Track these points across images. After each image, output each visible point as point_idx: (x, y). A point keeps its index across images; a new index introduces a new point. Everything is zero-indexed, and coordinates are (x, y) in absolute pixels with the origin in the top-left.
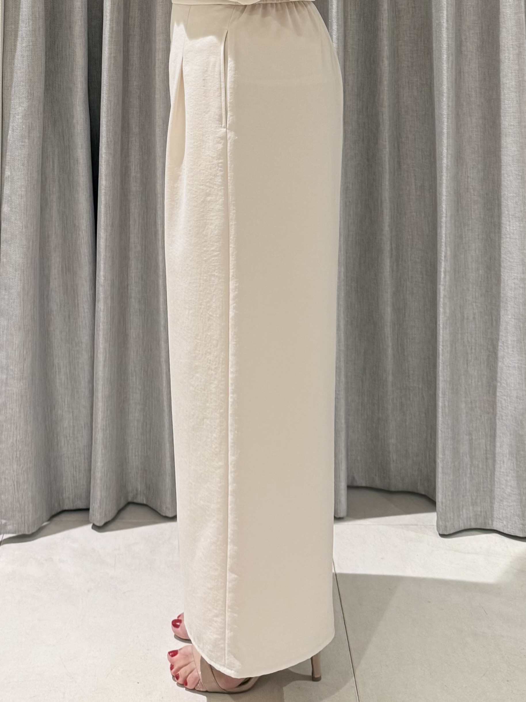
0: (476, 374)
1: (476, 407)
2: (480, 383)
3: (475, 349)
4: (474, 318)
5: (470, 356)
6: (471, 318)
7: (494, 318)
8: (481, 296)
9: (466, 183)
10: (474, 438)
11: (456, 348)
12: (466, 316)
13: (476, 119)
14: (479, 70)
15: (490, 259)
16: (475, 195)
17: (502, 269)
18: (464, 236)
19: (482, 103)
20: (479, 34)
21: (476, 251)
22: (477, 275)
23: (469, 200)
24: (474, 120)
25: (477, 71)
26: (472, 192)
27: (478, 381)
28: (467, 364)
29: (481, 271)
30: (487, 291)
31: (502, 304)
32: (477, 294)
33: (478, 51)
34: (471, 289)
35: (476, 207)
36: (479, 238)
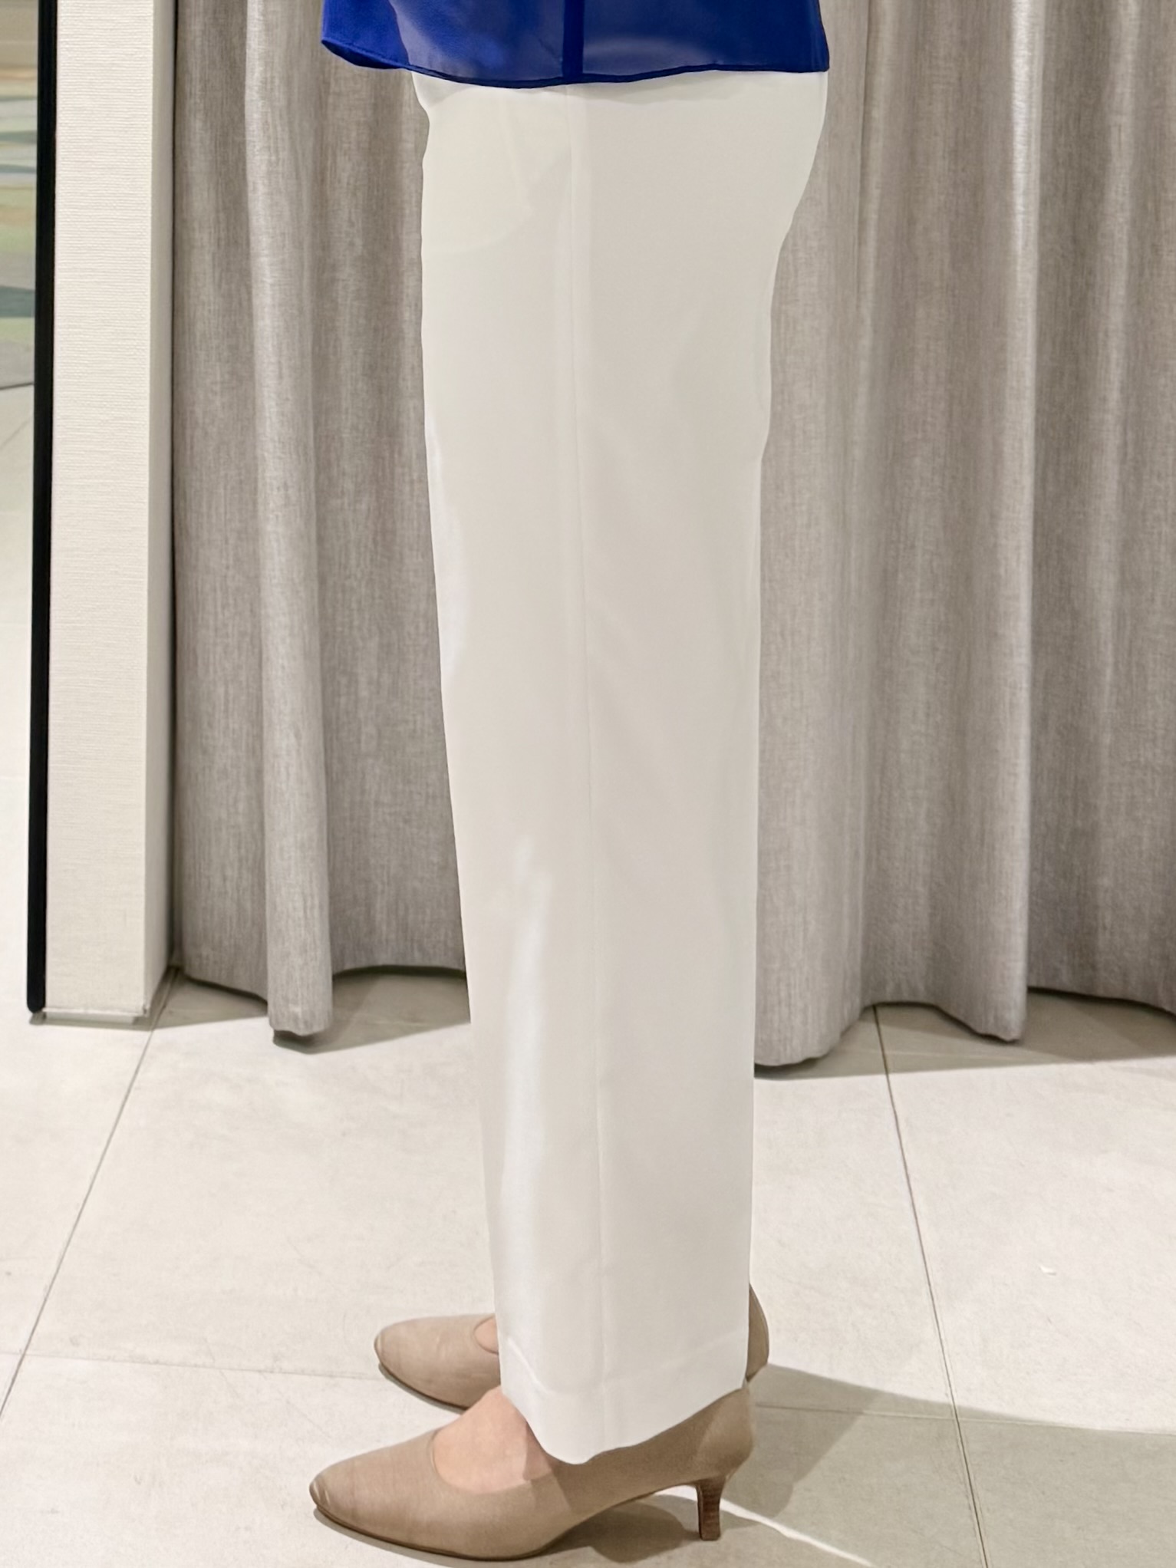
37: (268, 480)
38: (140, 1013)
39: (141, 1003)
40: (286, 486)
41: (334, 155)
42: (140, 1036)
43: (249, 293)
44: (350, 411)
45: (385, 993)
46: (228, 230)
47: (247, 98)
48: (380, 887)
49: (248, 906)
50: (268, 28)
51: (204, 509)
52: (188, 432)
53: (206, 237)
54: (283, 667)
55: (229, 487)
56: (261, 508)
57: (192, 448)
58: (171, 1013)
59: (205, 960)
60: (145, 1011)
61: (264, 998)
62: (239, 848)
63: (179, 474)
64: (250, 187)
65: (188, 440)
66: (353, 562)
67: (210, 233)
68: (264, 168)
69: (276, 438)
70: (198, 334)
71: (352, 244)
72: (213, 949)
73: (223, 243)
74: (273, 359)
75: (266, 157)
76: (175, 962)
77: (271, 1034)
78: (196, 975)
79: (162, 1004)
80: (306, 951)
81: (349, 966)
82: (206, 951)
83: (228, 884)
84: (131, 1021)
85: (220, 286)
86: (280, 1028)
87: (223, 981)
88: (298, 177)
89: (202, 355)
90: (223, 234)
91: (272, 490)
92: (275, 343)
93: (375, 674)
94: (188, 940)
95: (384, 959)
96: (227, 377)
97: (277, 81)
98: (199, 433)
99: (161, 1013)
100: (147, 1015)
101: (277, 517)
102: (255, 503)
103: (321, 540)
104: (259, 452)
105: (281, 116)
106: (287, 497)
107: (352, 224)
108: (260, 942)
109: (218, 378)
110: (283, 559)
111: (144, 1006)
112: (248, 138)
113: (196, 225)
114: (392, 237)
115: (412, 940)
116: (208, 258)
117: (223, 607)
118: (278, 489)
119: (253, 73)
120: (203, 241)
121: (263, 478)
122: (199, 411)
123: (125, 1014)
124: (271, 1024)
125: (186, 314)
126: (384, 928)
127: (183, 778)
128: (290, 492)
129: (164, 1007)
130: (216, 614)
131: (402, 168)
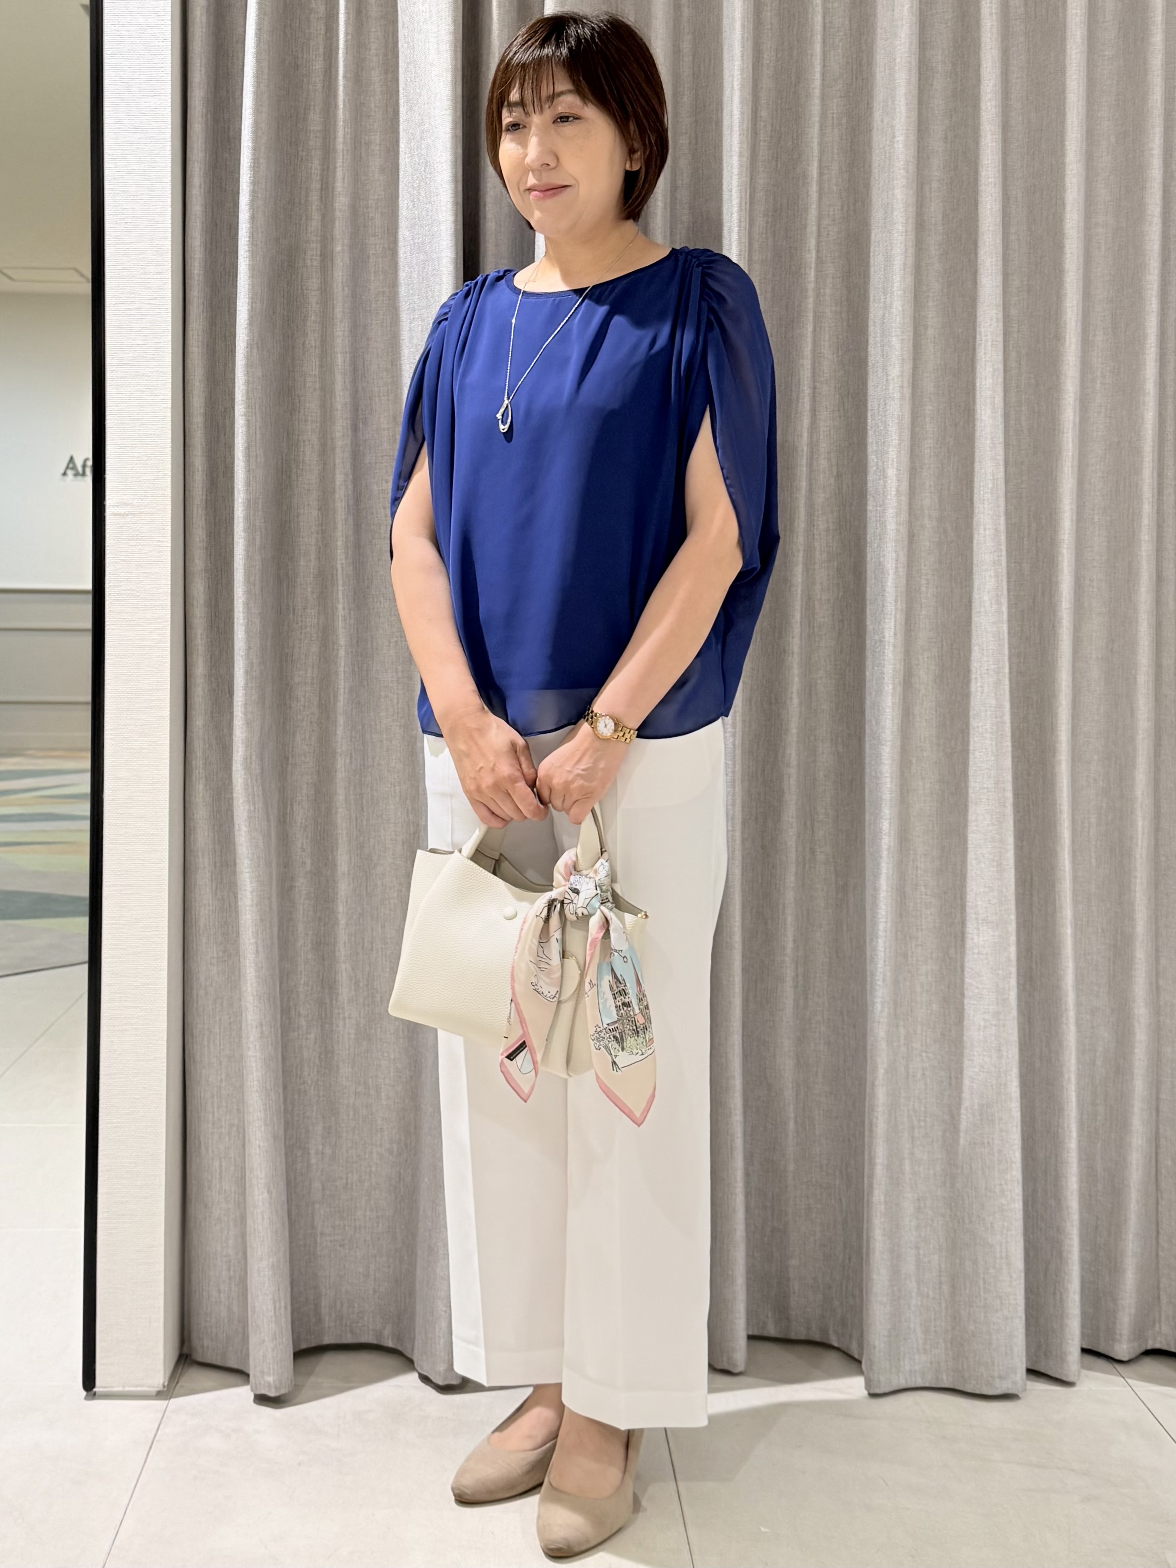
0: (925, 1158)
1: (925, 1207)
2: (931, 1172)
3: (925, 1121)
4: (923, 1074)
5: (916, 1131)
6: (919, 1076)
7: (953, 1073)
8: (935, 1041)
9: (914, 876)
10: (921, 1252)
11: (896, 1117)
12: (911, 1072)
13: (931, 783)
14: (936, 711)
15: (949, 987)
16: (927, 895)
17: (966, 1001)
18: (910, 954)
19: (940, 760)
20: (937, 658)
21: (927, 977)
22: (929, 1012)
23: (918, 901)
24: (928, 785)
25: (934, 713)
26: (923, 890)
27: (929, 1169)
28: (912, 1142)
29: (934, 1005)
30: (943, 1035)
31: (966, 1052)
32: (928, 1040)
33: (935, 682)
34: (919, 1032)
35: (928, 912)
36: (931, 958)
37: (250, 1022)
38: (161, 1388)
39: (162, 1382)
40: (261, 1025)
41: (292, 805)
42: (161, 1404)
43: (236, 897)
44: (303, 973)
45: (329, 1363)
46: (221, 856)
47: (234, 769)
48: (324, 1290)
49: (235, 1309)
50: (248, 723)
51: (206, 1043)
52: (195, 992)
53: (206, 860)
54: (259, 1146)
55: (222, 1027)
56: (244, 1041)
57: (197, 1002)
58: (182, 1386)
59: (206, 1348)
60: (164, 1387)
61: (248, 1372)
62: (229, 1270)
63: (189, 1019)
64: (236, 827)
65: (195, 997)
66: (306, 1073)
67: (209, 859)
68: (245, 814)
69: (255, 993)
70: (202, 926)
71: (304, 863)
72: (212, 1340)
73: (218, 865)
74: (253, 941)
75: (247, 807)
76: (185, 1351)
77: (252, 1397)
78: (200, 1359)
79: (176, 1381)
80: (276, 1338)
81: (304, 1346)
82: (206, 1342)
83: (222, 1295)
84: (154, 1394)
85: (216, 894)
86: (258, 1392)
87: (219, 1363)
88: (268, 820)
89: (204, 940)
90: (218, 859)
91: (252, 1028)
92: (254, 930)
93: (320, 1147)
94: (194, 1336)
95: (327, 1340)
96: (221, 954)
97: (254, 757)
98: (202, 992)
99: (174, 1389)
100: (165, 1389)
101: (255, 1046)
102: (240, 1037)
103: (284, 1059)
104: (243, 1003)
105: (256, 780)
106: (262, 1032)
107: (303, 850)
108: (244, 1333)
109: (215, 955)
110: (260, 1074)
111: (164, 1383)
112: (235, 795)
113: (200, 854)
114: (330, 857)
115: (346, 1326)
116: (208, 875)
117: (219, 1107)
118: (256, 1027)
119: (238, 752)
120: (204, 864)
121: (246, 1020)
122: (202, 978)
123: (151, 1389)
124: (252, 1390)
125: (193, 912)
126: (327, 1318)
127: (191, 1224)
128: (264, 1029)
129: (177, 1383)
130: (213, 1113)
131: (336, 813)
